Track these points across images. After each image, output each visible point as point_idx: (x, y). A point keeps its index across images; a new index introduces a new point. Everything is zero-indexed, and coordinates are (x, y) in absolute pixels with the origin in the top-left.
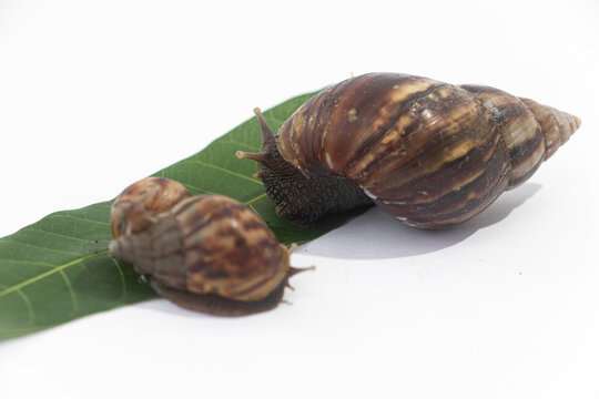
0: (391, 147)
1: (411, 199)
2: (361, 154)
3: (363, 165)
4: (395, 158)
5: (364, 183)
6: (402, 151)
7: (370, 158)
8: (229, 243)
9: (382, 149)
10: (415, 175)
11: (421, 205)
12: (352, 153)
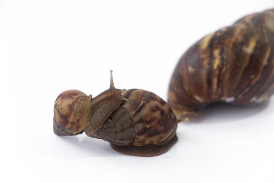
0: (220, 68)
1: (249, 85)
2: (210, 83)
3: (215, 86)
4: (226, 71)
5: (222, 95)
6: (227, 65)
7: (215, 81)
8: (157, 114)
9: (217, 72)
10: (241, 71)
11: (256, 84)
12: (205, 85)
